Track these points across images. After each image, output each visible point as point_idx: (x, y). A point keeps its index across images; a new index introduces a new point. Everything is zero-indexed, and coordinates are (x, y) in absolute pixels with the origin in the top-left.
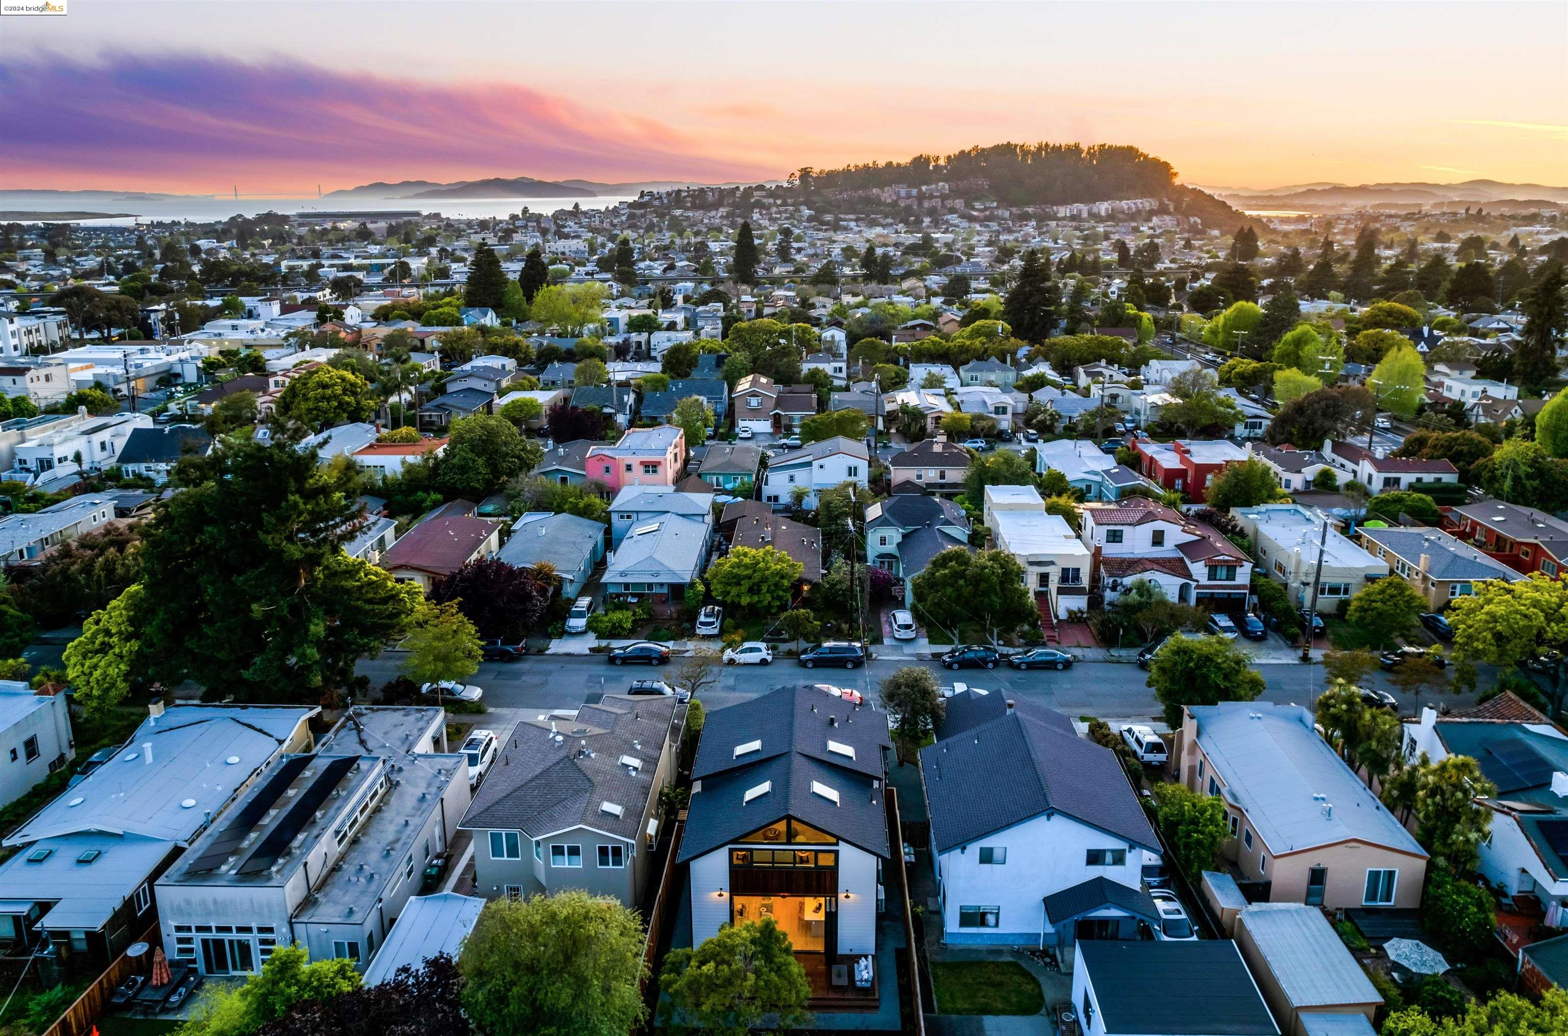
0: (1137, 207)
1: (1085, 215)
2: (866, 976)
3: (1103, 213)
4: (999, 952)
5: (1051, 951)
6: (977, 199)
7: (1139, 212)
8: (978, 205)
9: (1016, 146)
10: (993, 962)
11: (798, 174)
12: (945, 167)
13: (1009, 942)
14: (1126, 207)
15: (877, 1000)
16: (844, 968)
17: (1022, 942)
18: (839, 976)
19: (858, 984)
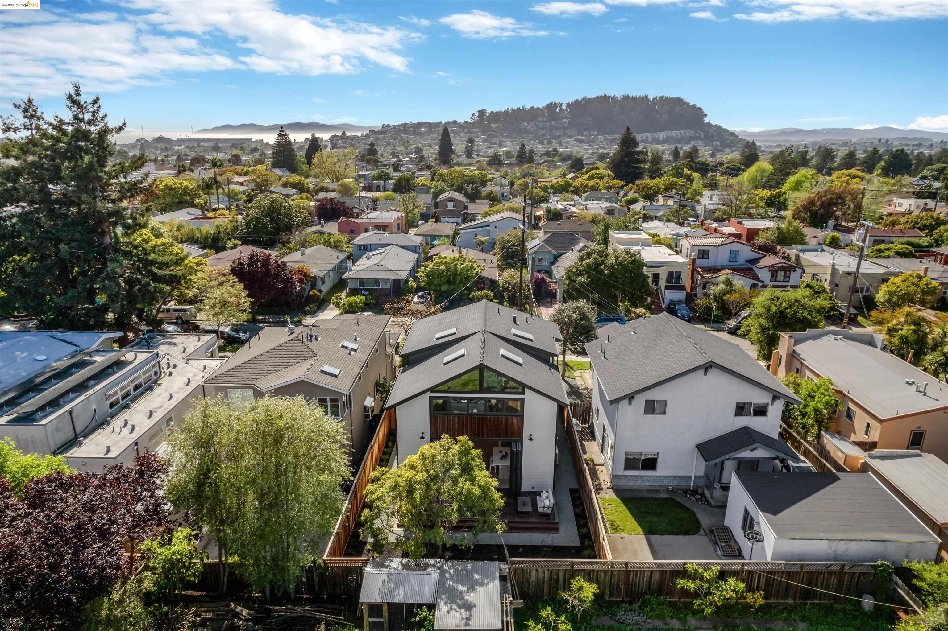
0: (682, 135)
1: (650, 139)
2: (547, 503)
3: (661, 139)
4: (657, 491)
5: (700, 490)
6: (585, 130)
7: (683, 138)
8: (585, 133)
9: (609, 97)
10: (651, 498)
11: (477, 114)
12: (566, 110)
13: (665, 484)
14: (675, 135)
15: (557, 523)
16: (528, 500)
17: (675, 483)
18: (524, 504)
19: (541, 510)
